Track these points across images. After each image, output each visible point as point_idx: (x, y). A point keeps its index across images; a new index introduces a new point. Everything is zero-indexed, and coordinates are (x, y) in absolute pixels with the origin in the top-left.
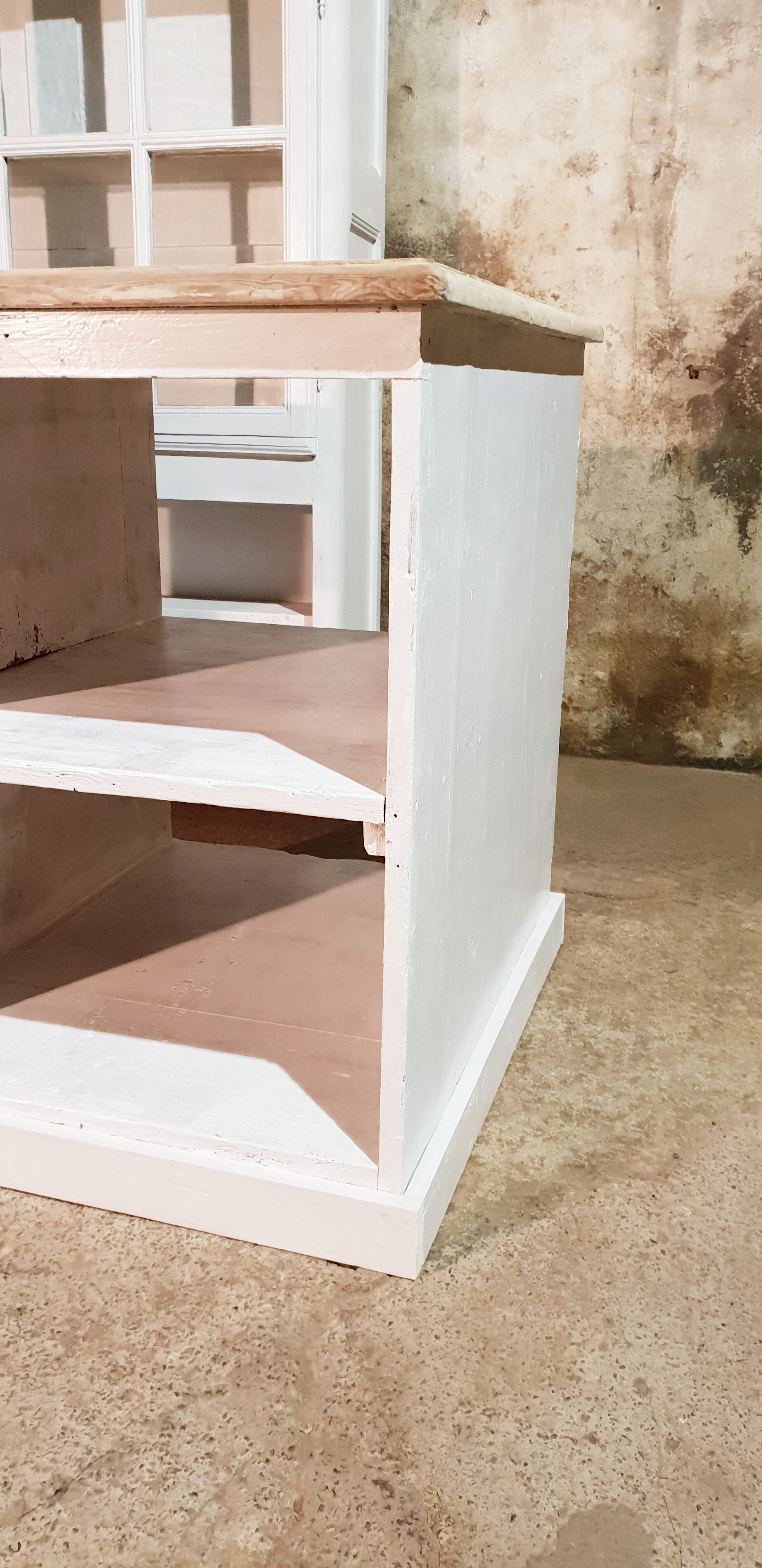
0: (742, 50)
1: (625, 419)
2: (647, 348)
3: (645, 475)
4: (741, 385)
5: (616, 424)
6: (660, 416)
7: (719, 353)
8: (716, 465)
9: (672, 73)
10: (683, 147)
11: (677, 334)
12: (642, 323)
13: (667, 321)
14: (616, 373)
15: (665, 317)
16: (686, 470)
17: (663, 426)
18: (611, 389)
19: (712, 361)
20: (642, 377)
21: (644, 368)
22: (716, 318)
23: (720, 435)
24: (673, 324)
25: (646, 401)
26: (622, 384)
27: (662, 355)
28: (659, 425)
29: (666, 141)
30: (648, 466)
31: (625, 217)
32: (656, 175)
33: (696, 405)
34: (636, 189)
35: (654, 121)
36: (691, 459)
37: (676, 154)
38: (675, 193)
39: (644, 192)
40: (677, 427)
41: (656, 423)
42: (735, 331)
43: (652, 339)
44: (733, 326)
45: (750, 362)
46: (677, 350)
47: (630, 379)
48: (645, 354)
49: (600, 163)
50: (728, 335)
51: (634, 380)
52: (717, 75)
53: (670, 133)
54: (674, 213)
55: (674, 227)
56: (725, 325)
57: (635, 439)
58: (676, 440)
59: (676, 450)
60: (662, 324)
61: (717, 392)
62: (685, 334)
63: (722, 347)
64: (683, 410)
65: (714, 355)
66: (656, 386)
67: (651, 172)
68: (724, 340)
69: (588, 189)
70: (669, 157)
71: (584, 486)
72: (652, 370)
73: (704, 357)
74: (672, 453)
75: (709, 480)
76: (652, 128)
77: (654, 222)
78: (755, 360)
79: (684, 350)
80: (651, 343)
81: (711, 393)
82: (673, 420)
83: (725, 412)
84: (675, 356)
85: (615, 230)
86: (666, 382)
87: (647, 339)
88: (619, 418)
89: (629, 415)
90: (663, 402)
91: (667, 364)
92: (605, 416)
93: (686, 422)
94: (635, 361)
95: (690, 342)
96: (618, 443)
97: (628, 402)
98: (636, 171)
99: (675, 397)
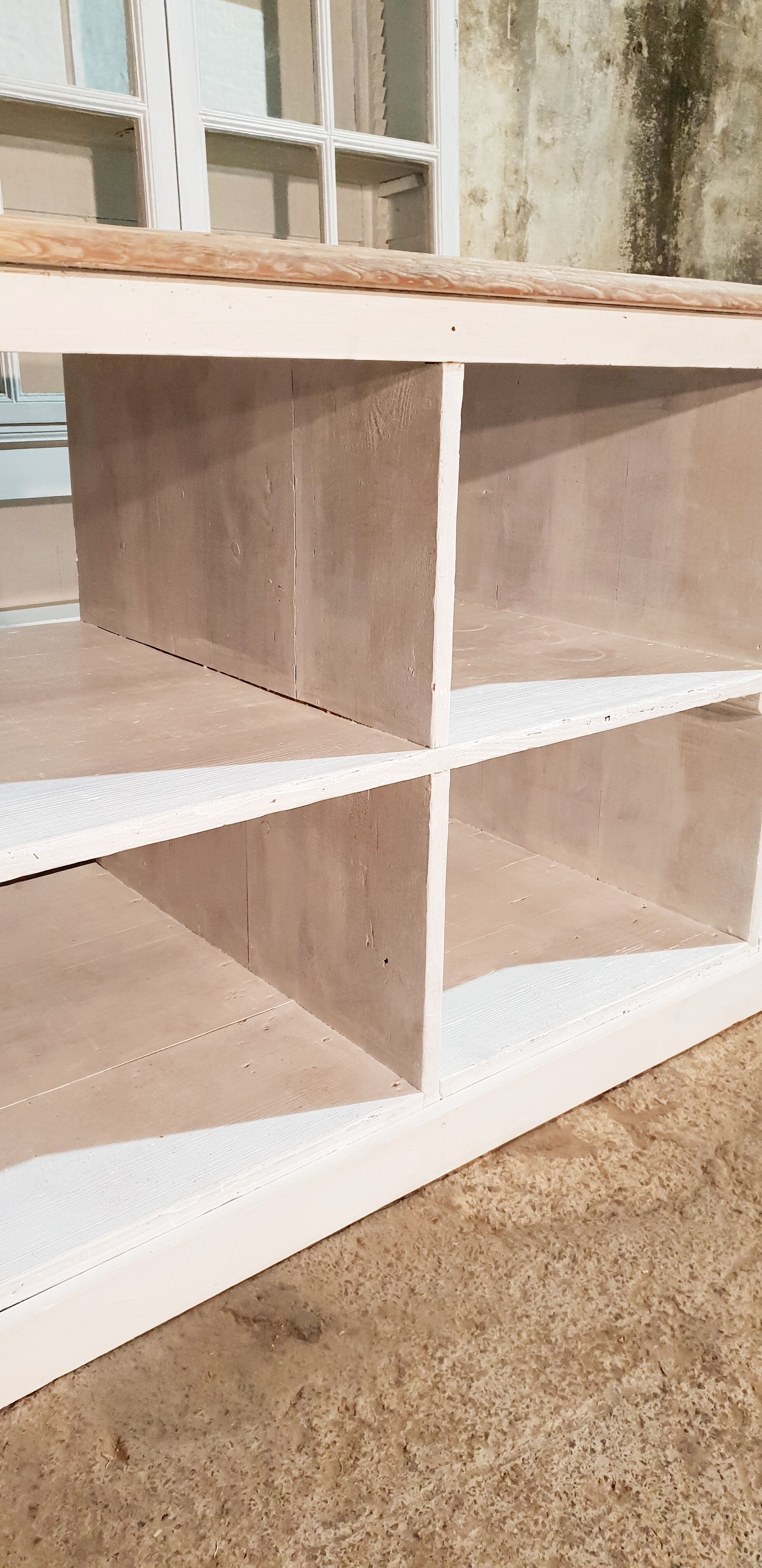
0: (558, 132)
9: (526, 139)
10: (532, 194)
29: (523, 187)
31: (501, 240)
32: (518, 211)
34: (507, 220)
35: (516, 172)
37: (528, 198)
38: (528, 226)
39: (512, 223)
49: (488, 197)
52: (547, 146)
53: (526, 183)
54: (527, 241)
55: (527, 251)
67: (515, 208)
69: (481, 216)
70: (525, 200)
76: (515, 177)
77: (516, 246)
85: (496, 249)
98: (507, 206)
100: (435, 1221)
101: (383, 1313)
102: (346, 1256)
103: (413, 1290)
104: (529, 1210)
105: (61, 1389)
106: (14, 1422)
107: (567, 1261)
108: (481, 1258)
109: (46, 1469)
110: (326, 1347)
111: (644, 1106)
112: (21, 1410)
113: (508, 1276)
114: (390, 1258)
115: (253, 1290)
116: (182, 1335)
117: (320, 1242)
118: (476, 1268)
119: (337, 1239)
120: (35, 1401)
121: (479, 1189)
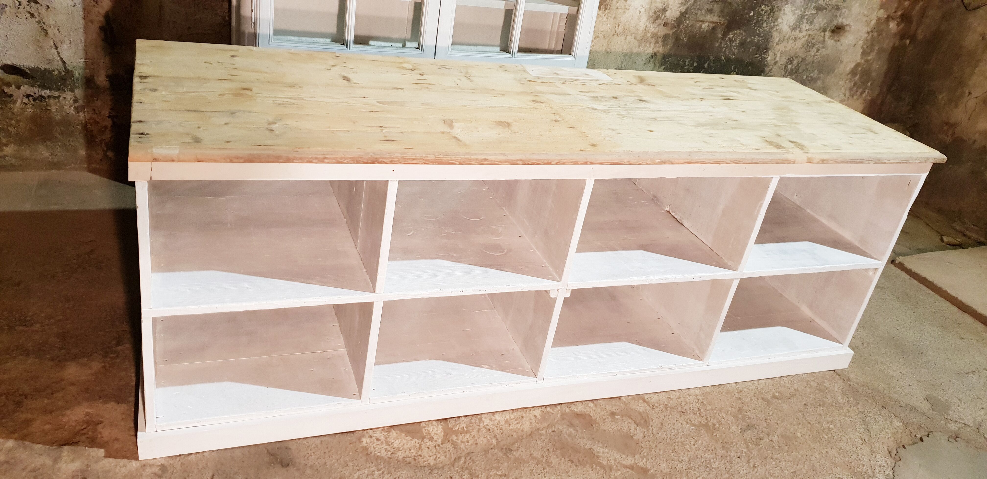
1: (640, 41)
2: (653, 15)
3: (642, 63)
4: (681, 31)
5: (636, 43)
6: (653, 41)
7: (677, 19)
8: (667, 60)
11: (664, 10)
12: (654, 5)
13: (662, 5)
14: (641, 23)
15: (662, 3)
16: (657, 61)
17: (652, 45)
18: (638, 30)
19: (674, 21)
20: (649, 25)
21: (651, 22)
22: (678, 5)
23: (670, 50)
24: (664, 6)
25: (649, 35)
26: (642, 27)
27: (658, 18)
28: (652, 44)
30: (644, 59)
33: (666, 37)
36: (659, 57)
40: (657, 45)
41: (651, 43)
42: (683, 11)
43: (655, 11)
44: (683, 9)
45: (686, 22)
46: (663, 16)
47: (645, 26)
48: (652, 17)
50: (681, 12)
51: (646, 27)
56: (681, 8)
57: (642, 49)
58: (656, 50)
59: (655, 54)
60: (660, 6)
61: (673, 33)
62: (667, 10)
63: (678, 16)
64: (660, 39)
65: (675, 19)
66: (653, 29)
68: (679, 14)
71: (620, 66)
72: (653, 23)
73: (672, 20)
74: (653, 55)
75: (664, 65)
78: (687, 22)
79: (665, 16)
80: (655, 13)
81: (671, 33)
82: (657, 42)
83: (674, 40)
84: (662, 18)
86: (657, 28)
87: (654, 11)
88: (638, 41)
89: (642, 40)
90: (654, 35)
91: (659, 21)
92: (633, 39)
93: (661, 43)
94: (648, 19)
95: (668, 14)
96: (635, 50)
97: (642, 35)
99: (659, 34)
100: (351, 444)
101: (311, 467)
102: (314, 445)
103: (326, 463)
104: (383, 451)
105: (205, 454)
106: (189, 458)
107: (380, 472)
108: (355, 461)
109: (190, 475)
110: (287, 471)
111: (457, 428)
112: (193, 456)
113: (358, 470)
114: (327, 451)
115: (278, 445)
116: (249, 451)
117: (309, 437)
118: (351, 464)
119: (315, 438)
120: (198, 455)
121: (374, 438)
